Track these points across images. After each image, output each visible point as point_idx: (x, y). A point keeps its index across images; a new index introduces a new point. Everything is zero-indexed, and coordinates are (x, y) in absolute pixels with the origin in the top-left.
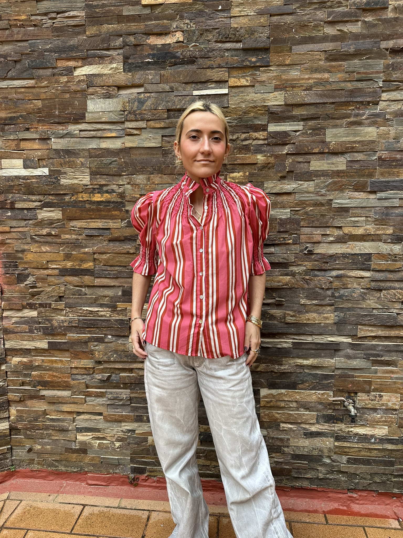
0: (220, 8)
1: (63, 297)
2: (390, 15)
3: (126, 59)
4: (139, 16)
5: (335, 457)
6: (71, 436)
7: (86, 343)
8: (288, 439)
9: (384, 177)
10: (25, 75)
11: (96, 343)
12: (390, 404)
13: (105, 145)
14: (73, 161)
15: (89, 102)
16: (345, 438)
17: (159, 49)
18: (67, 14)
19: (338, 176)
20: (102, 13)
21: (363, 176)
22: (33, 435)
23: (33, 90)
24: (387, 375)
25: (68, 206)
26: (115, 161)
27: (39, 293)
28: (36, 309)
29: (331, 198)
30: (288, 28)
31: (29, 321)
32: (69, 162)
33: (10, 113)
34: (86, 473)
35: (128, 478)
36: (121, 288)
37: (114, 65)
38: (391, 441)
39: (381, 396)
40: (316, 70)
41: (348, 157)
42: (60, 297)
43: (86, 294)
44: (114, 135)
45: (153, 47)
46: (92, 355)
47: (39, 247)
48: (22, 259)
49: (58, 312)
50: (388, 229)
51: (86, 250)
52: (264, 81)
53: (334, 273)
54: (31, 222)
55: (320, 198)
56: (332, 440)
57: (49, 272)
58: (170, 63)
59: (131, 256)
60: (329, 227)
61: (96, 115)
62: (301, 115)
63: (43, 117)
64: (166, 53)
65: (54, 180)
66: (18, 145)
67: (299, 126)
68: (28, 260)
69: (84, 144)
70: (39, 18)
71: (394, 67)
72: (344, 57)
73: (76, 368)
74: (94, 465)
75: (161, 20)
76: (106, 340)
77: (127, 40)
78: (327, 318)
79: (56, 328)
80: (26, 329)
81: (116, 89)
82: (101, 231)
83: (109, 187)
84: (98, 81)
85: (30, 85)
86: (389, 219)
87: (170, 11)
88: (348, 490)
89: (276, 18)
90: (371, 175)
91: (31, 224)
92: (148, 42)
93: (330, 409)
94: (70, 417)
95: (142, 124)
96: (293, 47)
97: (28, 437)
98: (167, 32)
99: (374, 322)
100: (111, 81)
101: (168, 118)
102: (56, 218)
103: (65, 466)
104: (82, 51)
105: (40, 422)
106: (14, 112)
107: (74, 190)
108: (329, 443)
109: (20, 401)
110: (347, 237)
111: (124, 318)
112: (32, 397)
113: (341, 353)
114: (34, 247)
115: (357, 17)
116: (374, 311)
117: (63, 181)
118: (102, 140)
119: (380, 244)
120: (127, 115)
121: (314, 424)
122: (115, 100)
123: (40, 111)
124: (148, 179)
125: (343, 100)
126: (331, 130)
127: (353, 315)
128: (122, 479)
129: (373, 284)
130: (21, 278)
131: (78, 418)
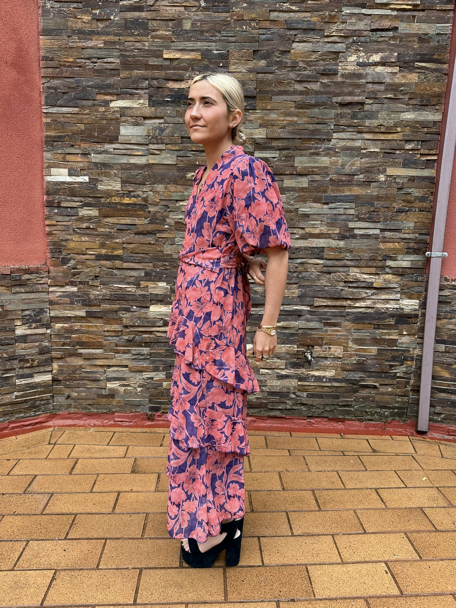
0: (221, 65)
1: (98, 276)
2: (340, 79)
3: (150, 97)
4: (161, 66)
5: (298, 393)
6: (102, 384)
7: (116, 311)
8: (266, 381)
9: (334, 193)
10: (71, 104)
11: (124, 312)
12: (336, 354)
13: (133, 160)
14: (108, 172)
15: (121, 128)
16: (305, 378)
17: (175, 92)
18: (105, 60)
19: (303, 191)
20: (133, 62)
21: (320, 192)
22: (71, 385)
23: (78, 116)
24: (334, 333)
25: (104, 206)
26: (140, 173)
27: (79, 273)
28: (76, 286)
29: (297, 207)
30: (269, 83)
31: (71, 295)
32: (104, 173)
33: (58, 133)
34: (113, 413)
35: (147, 415)
36: (144, 270)
37: (142, 101)
38: (336, 380)
39: (330, 348)
40: (289, 115)
41: (310, 178)
42: (96, 276)
43: (116, 275)
44: (140, 153)
45: (171, 90)
46: (121, 321)
47: (80, 237)
48: (65, 246)
49: (95, 288)
50: (336, 230)
51: (117, 240)
52: (252, 120)
53: (299, 261)
54: (73, 218)
55: (290, 207)
56: (296, 380)
57: (87, 257)
58: (184, 102)
59: (152, 246)
60: (296, 228)
61: (127, 138)
62: (278, 146)
63: (85, 137)
64: (181, 95)
65: (93, 186)
66: (64, 158)
67: (276, 154)
68: (71, 247)
69: (117, 159)
70: (83, 61)
71: (342, 116)
72: (308, 106)
73: (108, 331)
74: (120, 407)
75: (178, 70)
76: (132, 310)
77: (152, 83)
78: (293, 293)
79: (92, 300)
80: (68, 301)
81: (143, 119)
82: (129, 226)
83: (135, 193)
84: (129, 112)
85: (75, 112)
86: (337, 223)
87: (184, 64)
88: (308, 417)
89: (261, 75)
90: (325, 191)
91: (73, 220)
92: (168, 85)
93: (295, 358)
94: (101, 370)
95: (162, 147)
96: (273, 97)
97: (67, 387)
98: (182, 79)
99: (325, 295)
100: (139, 113)
101: (182, 143)
102: (94, 215)
103: (97, 409)
104: (117, 89)
105: (77, 374)
106: (62, 132)
107: (108, 194)
108: (294, 383)
109: (62, 358)
110: (308, 235)
111: (146, 293)
112: (71, 355)
113: (302, 318)
114: (75, 238)
115: (317, 79)
116: (326, 288)
117: (100, 187)
118: (131, 157)
119: (330, 240)
120: (150, 139)
121: (283, 369)
122: (141, 127)
123: (82, 132)
124: (166, 188)
125: (307, 137)
126: (298, 158)
127: (311, 291)
128: (142, 416)
129: (325, 268)
130: (65, 261)
131: (108, 370)
